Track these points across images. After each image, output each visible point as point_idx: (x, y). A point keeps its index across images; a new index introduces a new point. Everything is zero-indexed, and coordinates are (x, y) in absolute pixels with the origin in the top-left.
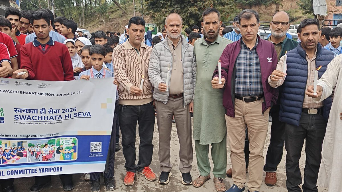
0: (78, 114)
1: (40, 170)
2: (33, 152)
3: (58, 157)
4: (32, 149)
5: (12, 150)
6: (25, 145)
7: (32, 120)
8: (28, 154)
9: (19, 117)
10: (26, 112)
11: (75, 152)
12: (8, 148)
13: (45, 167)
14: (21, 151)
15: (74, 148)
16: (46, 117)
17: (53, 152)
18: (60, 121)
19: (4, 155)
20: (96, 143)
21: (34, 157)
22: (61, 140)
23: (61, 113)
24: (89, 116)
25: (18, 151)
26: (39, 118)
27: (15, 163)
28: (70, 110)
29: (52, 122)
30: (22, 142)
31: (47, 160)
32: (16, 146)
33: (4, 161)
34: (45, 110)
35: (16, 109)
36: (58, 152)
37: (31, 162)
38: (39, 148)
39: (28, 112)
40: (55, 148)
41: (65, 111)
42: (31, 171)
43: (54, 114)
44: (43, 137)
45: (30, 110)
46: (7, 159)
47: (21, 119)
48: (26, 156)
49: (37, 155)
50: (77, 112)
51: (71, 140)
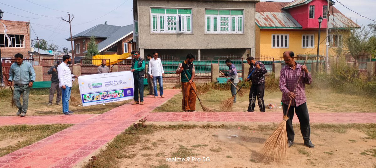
1: (114, 101)
4: (111, 94)
5: (105, 95)
6: (109, 93)
7: (110, 85)
10: (108, 83)
12: (104, 95)
13: (115, 99)
15: (123, 93)
18: (118, 85)
20: (129, 91)
22: (119, 91)
23: (117, 82)
24: (126, 83)
29: (115, 85)
31: (115, 97)
33: (104, 99)
34: (113, 81)
35: (105, 82)
36: (118, 95)
37: (111, 98)
38: (113, 94)
40: (117, 93)
42: (111, 101)
43: (115, 82)
44: (113, 90)
47: (107, 85)
48: (109, 97)
49: (112, 96)
51: (122, 91)
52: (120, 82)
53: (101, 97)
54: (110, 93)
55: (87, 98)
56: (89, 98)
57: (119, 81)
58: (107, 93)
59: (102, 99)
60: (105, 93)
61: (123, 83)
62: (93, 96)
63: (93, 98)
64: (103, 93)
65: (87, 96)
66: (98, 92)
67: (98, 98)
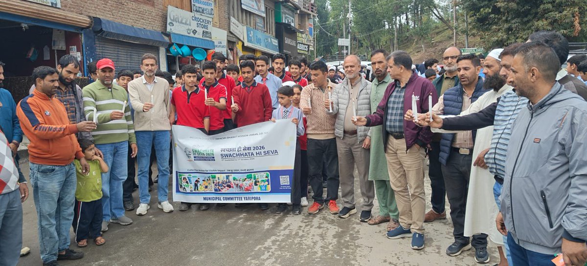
0: (267, 152)
1: (245, 198)
2: (237, 185)
4: (236, 182)
5: (223, 183)
6: (231, 178)
7: (233, 157)
8: (234, 186)
9: (224, 155)
10: (228, 150)
11: (268, 184)
12: (221, 181)
13: (247, 196)
14: (229, 184)
15: (268, 181)
16: (242, 154)
17: (252, 184)
18: (253, 157)
19: (219, 185)
20: (284, 176)
21: (238, 188)
22: (257, 175)
23: (252, 151)
24: (276, 154)
25: (227, 183)
26: (237, 155)
27: (226, 192)
28: (259, 148)
29: (247, 158)
30: (229, 176)
31: (248, 191)
32: (225, 180)
33: (220, 190)
34: (241, 148)
35: (222, 149)
36: (256, 185)
37: (237, 192)
38: (241, 182)
40: (252, 181)
42: (238, 198)
43: (247, 151)
44: (242, 172)
45: (230, 148)
46: (221, 188)
48: (233, 187)
49: (240, 187)
50: (266, 150)
51: (265, 174)
53: (213, 185)
54: (234, 179)
55: (184, 184)
56: (187, 182)
57: (255, 148)
58: (227, 177)
59: (215, 190)
60: (222, 177)
62: (197, 181)
63: (196, 185)
64: (217, 176)
65: (182, 179)
66: (205, 172)
67: (206, 187)
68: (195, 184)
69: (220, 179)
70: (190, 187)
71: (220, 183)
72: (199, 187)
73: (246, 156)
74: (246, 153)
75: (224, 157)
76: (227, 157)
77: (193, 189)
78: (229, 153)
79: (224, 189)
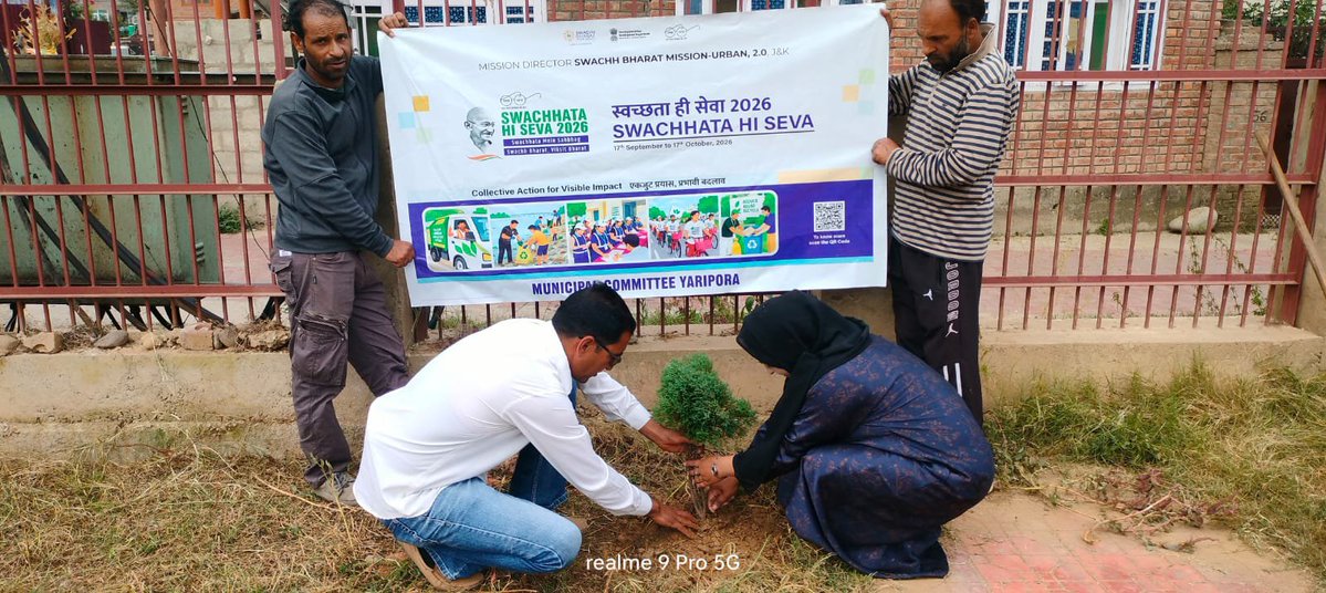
0: (776, 122)
1: (683, 281)
2: (663, 234)
3: (727, 248)
4: (660, 225)
6: (642, 213)
7: (657, 136)
9: (624, 130)
10: (642, 113)
11: (772, 231)
12: (603, 223)
13: (693, 272)
14: (634, 232)
15: (769, 220)
16: (691, 124)
17: (713, 232)
18: (728, 138)
19: (594, 240)
20: (828, 204)
21: (666, 245)
22: (735, 201)
23: (727, 114)
24: (807, 128)
25: (626, 231)
26: (672, 128)
27: (620, 261)
28: (753, 104)
29: (706, 140)
30: (634, 204)
31: (697, 255)
32: (620, 218)
34: (687, 103)
35: (617, 107)
37: (658, 260)
38: (677, 223)
39: (645, 113)
40: (716, 221)
41: (738, 107)
42: (660, 281)
43: (711, 115)
44: (685, 187)
45: (650, 105)
46: (602, 250)
47: (630, 135)
48: (645, 243)
50: (774, 112)
51: (758, 199)
52: (751, 114)
53: (570, 241)
54: (655, 214)
55: (456, 242)
56: (470, 236)
57: (739, 105)
58: (629, 208)
59: (578, 258)
60: (610, 212)
61: (776, 124)
62: (506, 230)
63: (504, 246)
64: (591, 205)
65: (451, 224)
66: (547, 194)
67: (543, 250)
68: (501, 240)
69: (601, 214)
70: (479, 252)
71: (600, 232)
72: (517, 251)
73: (705, 133)
74: (704, 122)
75: (626, 137)
76: (634, 136)
77: (493, 260)
78: (644, 121)
79: (614, 252)
